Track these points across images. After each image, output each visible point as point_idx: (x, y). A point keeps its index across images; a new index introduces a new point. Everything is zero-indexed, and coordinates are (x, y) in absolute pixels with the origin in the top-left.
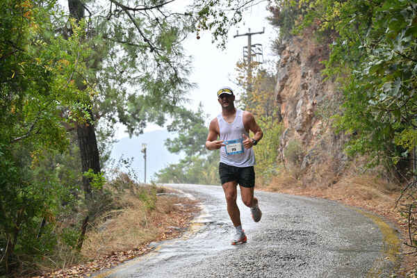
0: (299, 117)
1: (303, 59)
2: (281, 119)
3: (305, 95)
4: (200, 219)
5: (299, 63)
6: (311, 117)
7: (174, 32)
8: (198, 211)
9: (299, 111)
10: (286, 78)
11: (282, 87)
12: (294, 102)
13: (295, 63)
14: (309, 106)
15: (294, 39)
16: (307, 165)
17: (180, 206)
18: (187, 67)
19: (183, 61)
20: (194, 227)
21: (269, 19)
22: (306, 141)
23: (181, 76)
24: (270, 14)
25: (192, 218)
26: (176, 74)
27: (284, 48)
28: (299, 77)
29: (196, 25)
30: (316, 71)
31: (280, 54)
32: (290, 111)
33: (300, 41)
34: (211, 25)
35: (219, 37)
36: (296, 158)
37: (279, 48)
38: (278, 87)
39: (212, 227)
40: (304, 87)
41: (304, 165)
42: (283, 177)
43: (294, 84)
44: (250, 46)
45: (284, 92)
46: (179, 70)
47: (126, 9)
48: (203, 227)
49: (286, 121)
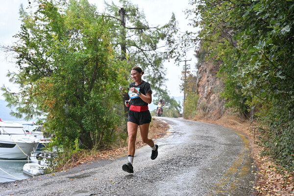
0: (205, 93)
1: (208, 70)
2: (198, 93)
3: (208, 84)
4: (170, 131)
5: (206, 72)
6: (210, 93)
7: (160, 59)
8: (168, 127)
9: (206, 91)
10: (201, 78)
11: (199, 81)
12: (204, 87)
13: (204, 72)
14: (210, 88)
15: (204, 63)
16: (209, 111)
17: (161, 125)
18: (164, 73)
19: (163, 70)
20: (167, 134)
21: (194, 55)
22: (208, 102)
23: (162, 76)
24: (195, 53)
25: (167, 130)
26: (161, 75)
27: (200, 66)
28: (206, 77)
29: (168, 57)
30: (213, 75)
31: (198, 69)
32: (202, 90)
33: (207, 64)
34: (174, 57)
35: (177, 61)
36: (204, 108)
37: (198, 66)
38: (197, 81)
39: (175, 134)
40: (208, 81)
41: (207, 111)
42: (199, 115)
43: (204, 80)
44: (186, 65)
45: (200, 83)
46: (162, 74)
47: (142, 50)
48: (171, 134)
49: (200, 94)
